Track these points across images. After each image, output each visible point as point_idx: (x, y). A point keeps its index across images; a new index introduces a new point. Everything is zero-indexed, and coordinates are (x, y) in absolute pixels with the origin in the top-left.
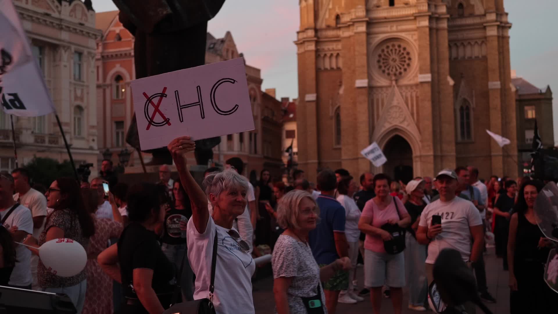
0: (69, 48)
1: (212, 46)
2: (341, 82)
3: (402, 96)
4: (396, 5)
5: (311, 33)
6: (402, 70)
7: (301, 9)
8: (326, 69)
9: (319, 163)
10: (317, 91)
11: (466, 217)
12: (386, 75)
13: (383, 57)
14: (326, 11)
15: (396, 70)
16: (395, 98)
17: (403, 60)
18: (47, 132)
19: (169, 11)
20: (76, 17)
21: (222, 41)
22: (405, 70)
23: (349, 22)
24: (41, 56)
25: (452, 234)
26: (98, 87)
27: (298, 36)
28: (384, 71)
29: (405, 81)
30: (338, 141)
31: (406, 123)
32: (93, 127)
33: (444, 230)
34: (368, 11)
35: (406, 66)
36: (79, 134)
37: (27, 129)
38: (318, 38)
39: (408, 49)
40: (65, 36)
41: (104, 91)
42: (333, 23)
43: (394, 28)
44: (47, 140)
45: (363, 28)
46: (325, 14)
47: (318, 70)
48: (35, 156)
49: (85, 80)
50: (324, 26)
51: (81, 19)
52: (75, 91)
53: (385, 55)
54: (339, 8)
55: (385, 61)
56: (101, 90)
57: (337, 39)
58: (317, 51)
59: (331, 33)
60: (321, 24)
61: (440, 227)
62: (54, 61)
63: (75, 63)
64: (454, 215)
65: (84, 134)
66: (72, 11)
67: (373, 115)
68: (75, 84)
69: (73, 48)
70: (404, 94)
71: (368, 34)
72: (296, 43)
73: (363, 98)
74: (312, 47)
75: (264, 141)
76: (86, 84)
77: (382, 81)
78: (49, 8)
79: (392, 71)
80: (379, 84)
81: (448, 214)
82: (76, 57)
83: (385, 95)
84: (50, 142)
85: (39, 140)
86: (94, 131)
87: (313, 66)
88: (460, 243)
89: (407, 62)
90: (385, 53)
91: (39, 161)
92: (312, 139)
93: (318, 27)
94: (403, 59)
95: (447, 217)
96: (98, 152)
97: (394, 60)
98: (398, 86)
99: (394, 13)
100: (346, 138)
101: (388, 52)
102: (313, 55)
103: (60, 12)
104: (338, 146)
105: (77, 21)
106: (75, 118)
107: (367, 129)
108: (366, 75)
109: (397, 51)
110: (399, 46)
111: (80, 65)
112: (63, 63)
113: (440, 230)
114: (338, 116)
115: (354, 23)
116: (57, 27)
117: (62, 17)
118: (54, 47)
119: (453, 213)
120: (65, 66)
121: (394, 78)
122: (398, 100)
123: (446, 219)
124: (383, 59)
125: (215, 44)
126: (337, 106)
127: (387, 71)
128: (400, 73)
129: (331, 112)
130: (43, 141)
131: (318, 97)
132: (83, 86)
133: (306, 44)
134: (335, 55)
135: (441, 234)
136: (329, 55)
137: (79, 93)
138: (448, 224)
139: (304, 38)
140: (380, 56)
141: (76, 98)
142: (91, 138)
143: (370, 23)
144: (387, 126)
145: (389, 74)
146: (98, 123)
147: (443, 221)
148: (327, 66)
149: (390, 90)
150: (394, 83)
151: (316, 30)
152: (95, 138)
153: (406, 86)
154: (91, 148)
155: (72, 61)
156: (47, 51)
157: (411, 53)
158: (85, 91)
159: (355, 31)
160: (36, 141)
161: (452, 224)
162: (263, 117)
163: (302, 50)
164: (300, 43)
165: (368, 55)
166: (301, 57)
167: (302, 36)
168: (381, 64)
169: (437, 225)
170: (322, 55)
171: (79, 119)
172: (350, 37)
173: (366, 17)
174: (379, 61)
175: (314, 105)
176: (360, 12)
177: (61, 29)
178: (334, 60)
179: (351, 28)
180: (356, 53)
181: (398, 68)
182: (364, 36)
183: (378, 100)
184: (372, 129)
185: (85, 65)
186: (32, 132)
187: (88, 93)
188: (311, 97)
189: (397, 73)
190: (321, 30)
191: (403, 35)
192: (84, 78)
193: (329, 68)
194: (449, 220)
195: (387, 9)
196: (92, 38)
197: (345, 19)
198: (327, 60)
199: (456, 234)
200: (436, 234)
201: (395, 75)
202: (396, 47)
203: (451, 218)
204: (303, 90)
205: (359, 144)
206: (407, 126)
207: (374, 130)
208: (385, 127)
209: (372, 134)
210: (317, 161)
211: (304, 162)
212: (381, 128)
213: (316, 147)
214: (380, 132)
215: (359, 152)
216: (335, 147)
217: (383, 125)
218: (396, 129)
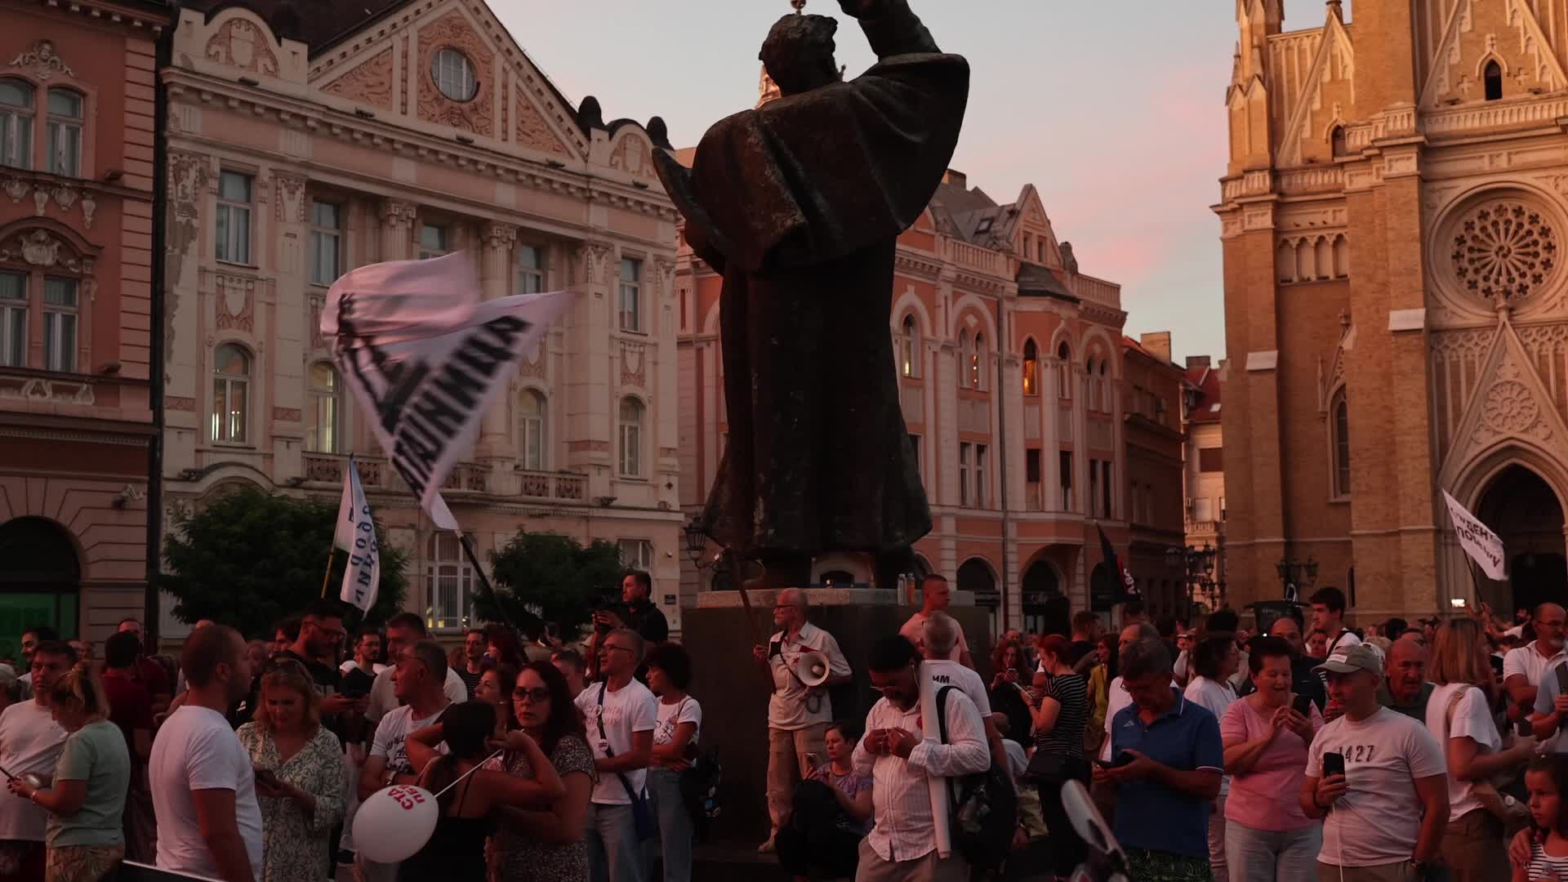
0: (608, 248)
1: (984, 226)
2: (1347, 317)
3: (1529, 354)
4: (1505, 98)
5: (1260, 182)
6: (1528, 280)
7: (1231, 116)
8: (1305, 281)
9: (1289, 546)
10: (1280, 344)
11: (1401, 756)
12: (1481, 295)
13: (1470, 243)
14: (1304, 117)
15: (1511, 280)
16: (1508, 361)
17: (1528, 251)
18: (551, 467)
19: (799, 217)
20: (625, 168)
21: (1013, 212)
22: (1537, 279)
23: (1369, 148)
24: (538, 273)
25: (1370, 796)
26: (683, 343)
27: (1224, 190)
28: (1473, 285)
29: (1535, 313)
30: (1343, 485)
31: (1541, 432)
32: (668, 451)
33: (1351, 787)
34: (1421, 115)
35: (1539, 269)
36: (634, 468)
37: (504, 459)
38: (1281, 194)
39: (1546, 220)
40: (598, 217)
41: (700, 351)
42: (1324, 151)
43: (1503, 162)
44: (552, 485)
45: (1408, 165)
46: (1301, 126)
47: (1281, 285)
48: (520, 527)
49: (648, 329)
50: (1297, 160)
51: (640, 172)
52: (624, 358)
53: (1475, 238)
54: (1341, 109)
55: (1476, 255)
56: (691, 353)
57: (1336, 197)
58: (1278, 231)
59: (1318, 180)
60: (1291, 155)
61: (1344, 780)
62: (572, 282)
63: (622, 286)
64: (1373, 754)
65: (647, 469)
66: (615, 153)
67: (1442, 409)
68: (622, 341)
69: (618, 246)
70: (1535, 347)
71: (1425, 180)
72: (1219, 209)
73: (1412, 361)
74: (1264, 220)
75: (1131, 482)
76: (650, 339)
77: (1467, 313)
78: (561, 148)
79: (1497, 282)
80: (1457, 322)
81: (1361, 748)
82: (627, 270)
83: (1477, 351)
84: (560, 492)
85: (533, 488)
86: (672, 461)
87: (1269, 273)
88: (1391, 817)
89: (1543, 255)
90: (1477, 231)
91: (531, 543)
92: (1267, 477)
93: (1281, 164)
94: (1531, 249)
95: (1360, 758)
96: (681, 517)
97: (1504, 252)
98: (1514, 327)
99: (1501, 117)
100: (1362, 474)
101: (1483, 229)
102: (1268, 241)
103: (585, 158)
104: (1344, 498)
105: (628, 178)
106: (622, 428)
107: (1426, 449)
108: (1420, 295)
109: (1513, 228)
110: (1519, 212)
111: (635, 290)
112: (593, 289)
113: (1343, 788)
114: (1341, 411)
115: (1380, 150)
116: (579, 195)
117: (592, 170)
118: (572, 248)
119: (1372, 747)
120: (598, 295)
121: (1502, 303)
122: (1516, 364)
123: (1357, 761)
124: (1471, 250)
125: (992, 220)
126: (1339, 383)
127: (1481, 284)
128: (1523, 289)
129: (1323, 402)
130: (543, 489)
131: (1281, 360)
132: (643, 344)
133: (1247, 212)
134: (1331, 240)
135: (1348, 796)
136: (1312, 242)
137: (633, 364)
138: (1358, 775)
139: (1241, 197)
140: (1461, 241)
141: (626, 375)
142: (664, 480)
143: (1429, 151)
144: (1486, 440)
145: (1487, 292)
146: (682, 439)
147: (1347, 766)
148: (1309, 272)
149: (1492, 337)
150: (1503, 316)
151: (1275, 174)
152: (674, 480)
153: (1541, 326)
154: (664, 507)
155: (616, 282)
156: (553, 258)
157: (1555, 229)
158: (649, 358)
159: (1386, 173)
160: (525, 489)
161: (1367, 772)
162: (1127, 417)
163: (1236, 230)
164: (1228, 210)
165: (1423, 239)
166: (1233, 249)
167: (1233, 190)
168: (1465, 264)
169: (1337, 776)
170: (1294, 243)
171: (634, 430)
172: (1371, 190)
173: (1417, 133)
174: (1457, 256)
175: (1271, 380)
176: (1400, 120)
177: (589, 199)
178: (1327, 253)
179: (1375, 164)
180: (1391, 235)
181: (1515, 274)
182: (1413, 188)
183: (1455, 366)
184: (1439, 451)
185: (649, 288)
186: (516, 467)
187: (655, 363)
188: (1263, 359)
189: (1514, 287)
190: (1291, 171)
191: (1529, 179)
192: (647, 324)
193: (1314, 278)
194: (1364, 764)
195: (1481, 107)
196: (666, 220)
197: (1357, 140)
198: (1308, 255)
199: (1379, 795)
200: (1334, 797)
201: (1507, 293)
202: (1510, 215)
203: (1368, 760)
204: (1238, 340)
205: (1401, 492)
206: (1545, 440)
207: (1446, 452)
208: (1479, 444)
209: (1442, 463)
210: (1281, 540)
211: (1246, 542)
212: (1467, 447)
213: (1277, 499)
214: (1463, 457)
215: (1402, 513)
216: (1332, 500)
217: (1472, 439)
218: (1512, 448)
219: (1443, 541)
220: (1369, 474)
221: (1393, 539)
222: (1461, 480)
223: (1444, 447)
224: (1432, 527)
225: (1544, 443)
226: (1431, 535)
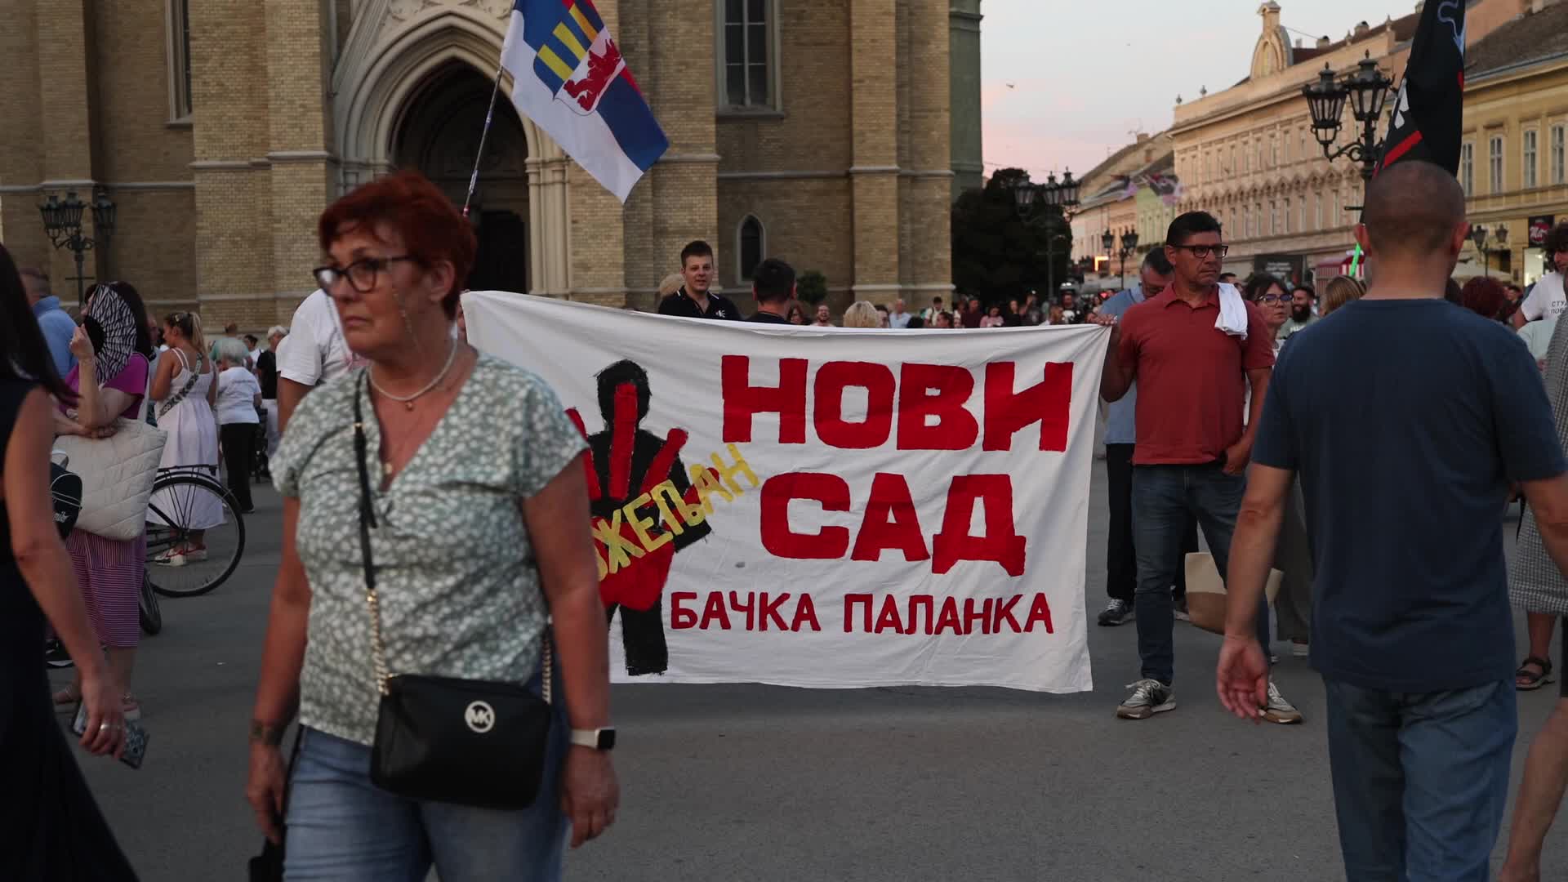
144: (411, 15)
184: (337, 28)
205: (272, 93)
206: (501, 18)
207: (348, 33)
208: (402, 20)
209: (340, 48)
210: (89, 181)
211: (33, 187)
212: (382, 25)
213: (81, 115)
214: (375, 42)
215: (273, 130)
216: (173, 120)
217: (388, 11)
218: (451, 30)
219: (342, 180)
220: (222, 65)
221: (260, 174)
222: (371, 80)
223: (344, 23)
224: (323, 153)
225: (499, 22)
226: (322, 166)
